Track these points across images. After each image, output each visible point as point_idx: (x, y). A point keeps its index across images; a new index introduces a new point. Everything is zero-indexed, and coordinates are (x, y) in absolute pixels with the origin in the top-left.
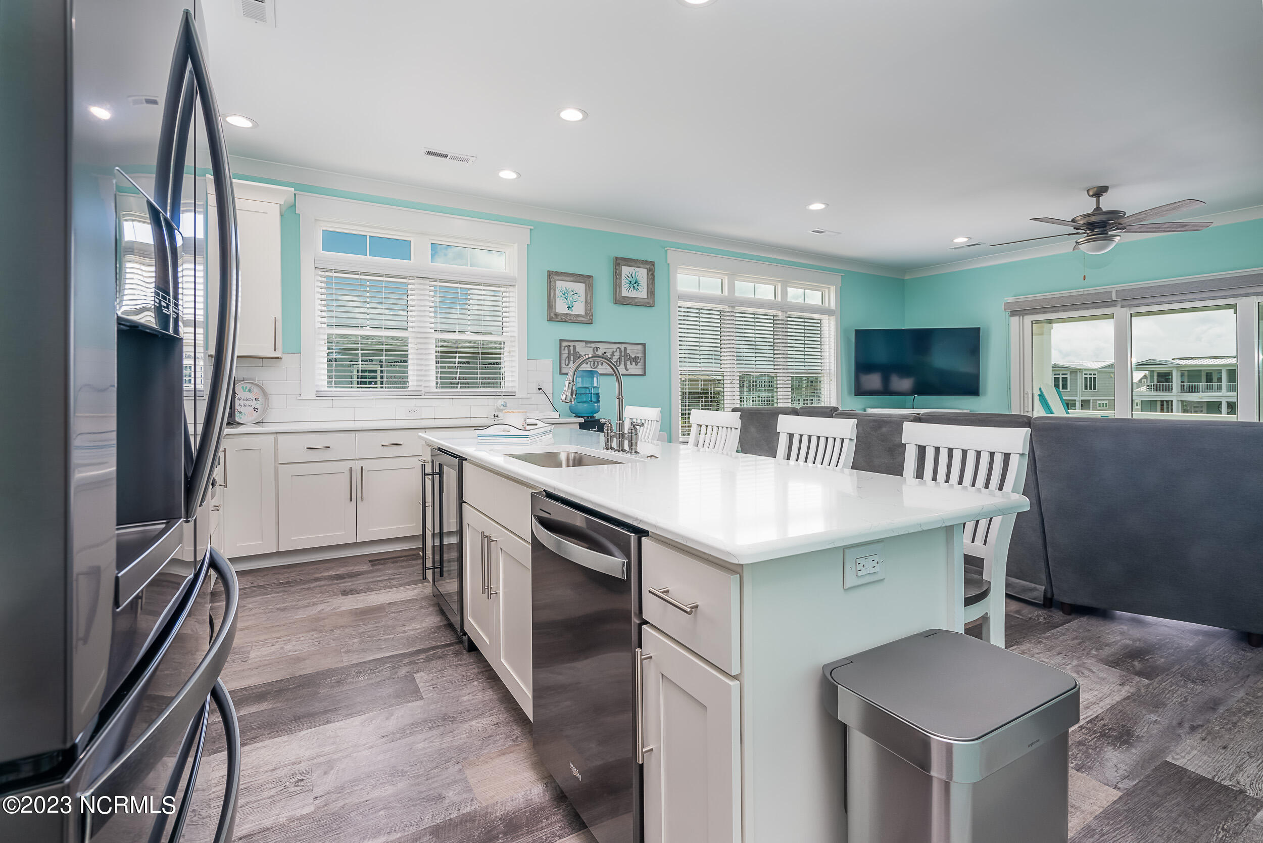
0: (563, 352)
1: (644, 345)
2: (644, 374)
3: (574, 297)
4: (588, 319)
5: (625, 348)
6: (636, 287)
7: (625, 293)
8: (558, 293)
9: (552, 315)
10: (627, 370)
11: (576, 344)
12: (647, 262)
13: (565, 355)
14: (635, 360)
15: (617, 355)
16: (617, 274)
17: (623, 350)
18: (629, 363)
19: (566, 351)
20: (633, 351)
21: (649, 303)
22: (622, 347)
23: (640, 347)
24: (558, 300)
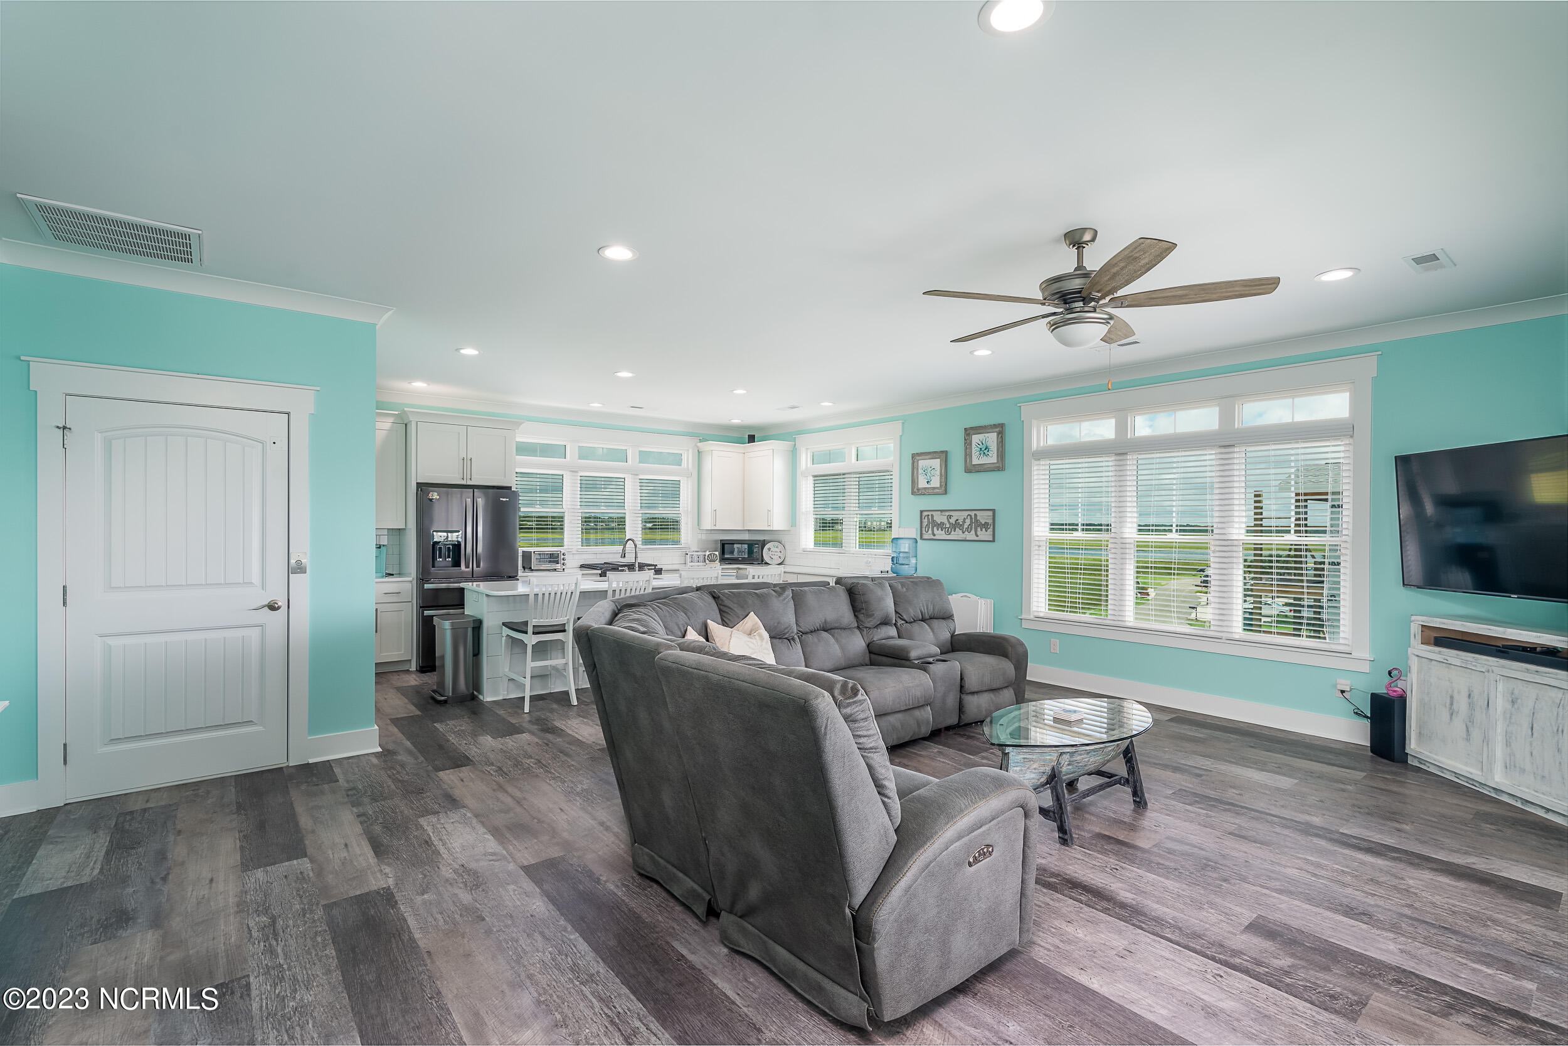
0: (924, 521)
1: (994, 511)
2: (994, 541)
3: (932, 472)
4: (944, 489)
5: (975, 515)
6: (986, 453)
7: (975, 461)
8: (920, 471)
9: (915, 490)
10: (977, 536)
11: (933, 513)
12: (995, 426)
13: (925, 524)
14: (985, 526)
15: (968, 521)
16: (968, 443)
17: (973, 517)
18: (979, 529)
19: (926, 520)
20: (983, 517)
21: (1000, 467)
22: (973, 513)
23: (990, 513)
24: (920, 476)
